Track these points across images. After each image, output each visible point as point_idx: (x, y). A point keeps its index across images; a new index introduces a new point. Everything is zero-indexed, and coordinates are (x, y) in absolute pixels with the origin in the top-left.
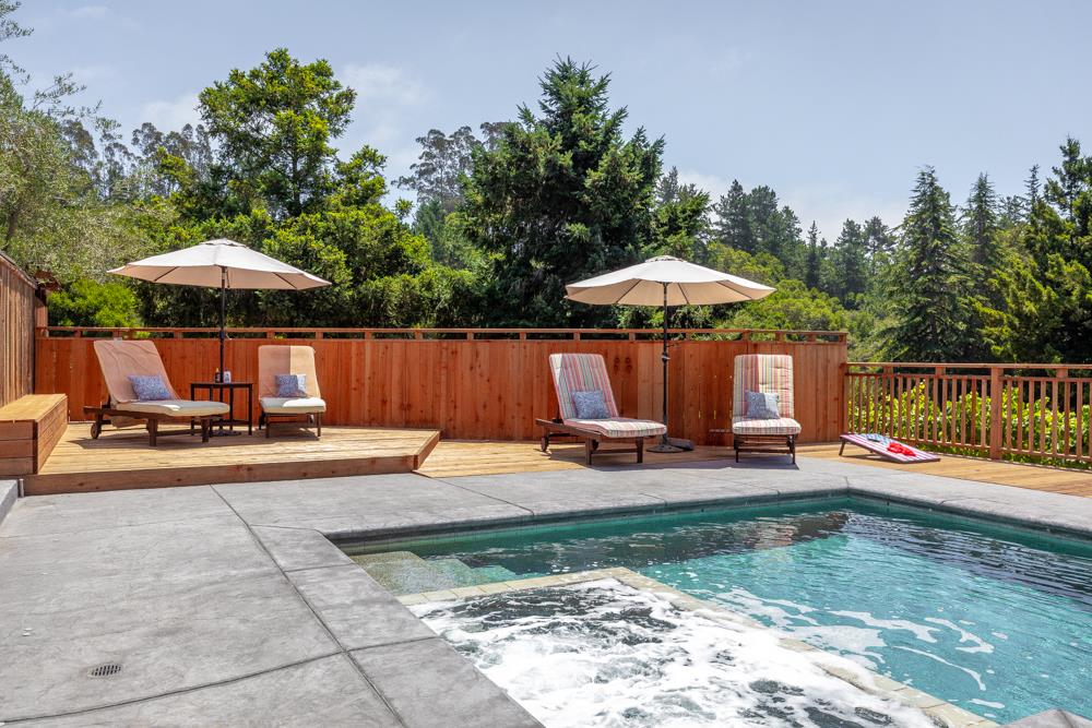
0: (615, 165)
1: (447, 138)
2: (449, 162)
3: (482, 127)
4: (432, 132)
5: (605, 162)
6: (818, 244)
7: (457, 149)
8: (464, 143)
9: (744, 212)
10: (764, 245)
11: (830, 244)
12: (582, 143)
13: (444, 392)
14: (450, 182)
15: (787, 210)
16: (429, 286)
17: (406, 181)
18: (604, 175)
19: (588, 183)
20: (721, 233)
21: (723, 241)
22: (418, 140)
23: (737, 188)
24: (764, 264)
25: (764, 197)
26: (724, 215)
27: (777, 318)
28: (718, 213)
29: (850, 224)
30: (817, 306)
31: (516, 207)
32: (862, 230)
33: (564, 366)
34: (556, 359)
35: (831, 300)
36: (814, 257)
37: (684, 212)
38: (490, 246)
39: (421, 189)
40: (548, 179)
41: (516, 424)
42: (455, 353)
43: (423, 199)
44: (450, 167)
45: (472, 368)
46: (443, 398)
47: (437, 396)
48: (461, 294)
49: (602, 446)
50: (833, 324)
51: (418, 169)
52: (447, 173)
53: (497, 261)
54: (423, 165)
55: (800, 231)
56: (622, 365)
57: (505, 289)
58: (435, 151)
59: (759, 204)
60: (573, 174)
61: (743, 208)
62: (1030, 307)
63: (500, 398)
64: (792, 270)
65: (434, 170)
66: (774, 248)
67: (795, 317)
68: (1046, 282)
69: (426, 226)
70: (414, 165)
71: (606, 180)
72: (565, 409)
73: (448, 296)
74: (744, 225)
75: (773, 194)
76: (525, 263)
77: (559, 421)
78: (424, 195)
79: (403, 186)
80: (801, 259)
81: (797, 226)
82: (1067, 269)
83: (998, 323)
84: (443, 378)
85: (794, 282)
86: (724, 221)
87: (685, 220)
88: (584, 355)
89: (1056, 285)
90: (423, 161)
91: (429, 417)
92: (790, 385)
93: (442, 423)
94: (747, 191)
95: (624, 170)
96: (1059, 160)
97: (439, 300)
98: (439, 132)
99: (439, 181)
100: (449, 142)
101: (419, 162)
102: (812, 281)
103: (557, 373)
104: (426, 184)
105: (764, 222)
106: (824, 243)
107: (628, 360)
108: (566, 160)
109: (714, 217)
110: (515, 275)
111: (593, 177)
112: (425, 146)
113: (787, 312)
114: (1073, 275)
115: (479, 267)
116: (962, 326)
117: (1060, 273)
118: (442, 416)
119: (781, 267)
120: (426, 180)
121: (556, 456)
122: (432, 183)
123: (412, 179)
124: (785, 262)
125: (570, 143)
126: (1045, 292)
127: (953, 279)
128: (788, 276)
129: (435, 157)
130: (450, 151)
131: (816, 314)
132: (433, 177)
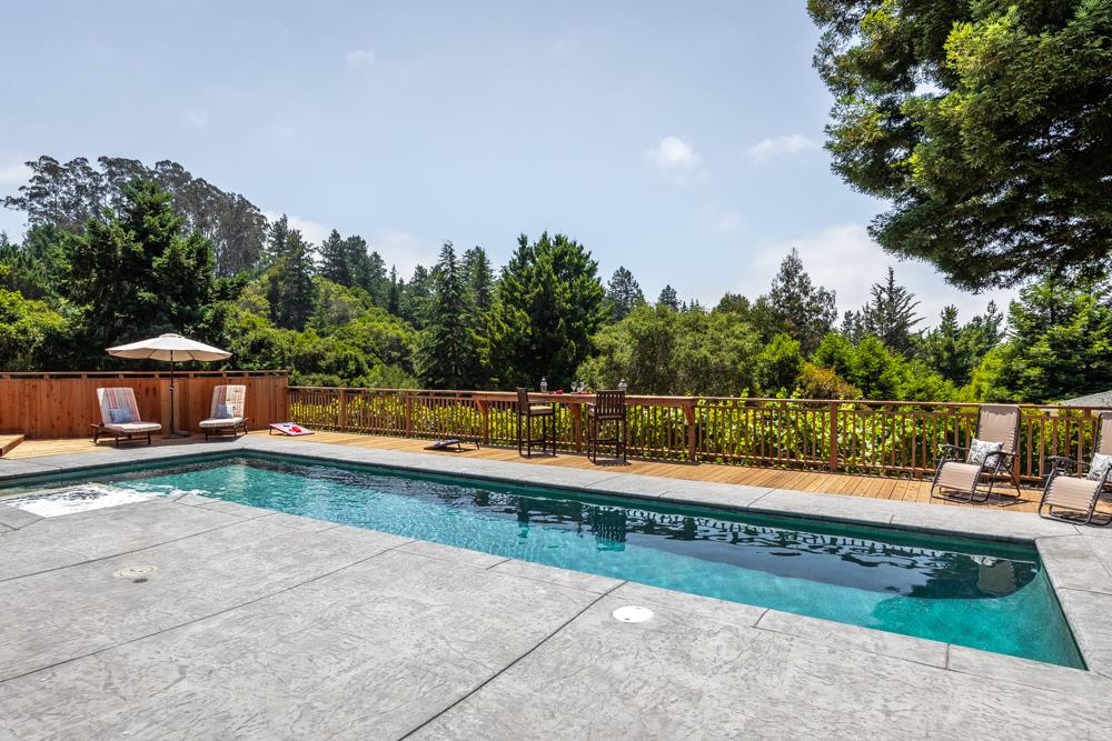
0: (175, 255)
1: (61, 165)
2: (64, 188)
3: (99, 160)
4: (43, 158)
5: (167, 252)
6: (397, 282)
7: (72, 177)
8: (80, 173)
9: (341, 254)
10: (359, 281)
11: (406, 282)
12: (151, 236)
13: (27, 410)
14: (66, 207)
15: (375, 255)
16: (24, 332)
17: (15, 202)
18: (167, 260)
19: (154, 265)
20: (324, 269)
21: (325, 276)
22: (28, 163)
23: (335, 235)
24: (357, 296)
25: (357, 244)
26: (326, 256)
27: (364, 337)
28: (321, 253)
29: (420, 268)
30: (394, 328)
31: (100, 275)
32: (429, 273)
33: (106, 395)
34: (101, 392)
35: (406, 324)
36: (395, 291)
37: (232, 284)
38: (80, 302)
39: (32, 210)
40: (123, 259)
41: (82, 429)
42: (35, 387)
43: (36, 220)
44: (65, 192)
45: (48, 396)
46: (27, 415)
47: (22, 414)
48: (52, 337)
49: (133, 437)
50: (404, 341)
51: (29, 192)
52: (62, 198)
53: (87, 311)
54: (33, 188)
55: (385, 270)
56: (151, 391)
57: (91, 333)
58: (47, 176)
59: (353, 249)
60: (144, 258)
61: (341, 251)
62: (498, 336)
63: (69, 413)
64: (378, 300)
65: (47, 194)
66: (364, 283)
67: (378, 336)
68: (506, 321)
69: (39, 247)
70: (24, 187)
71: (168, 264)
72: (105, 417)
73: (42, 339)
74: (341, 263)
75: (364, 242)
76: (109, 315)
77: (102, 425)
78: (37, 216)
79: (11, 206)
80: (385, 292)
81: (383, 267)
82: (518, 314)
83: (484, 346)
84: (27, 403)
85: (380, 309)
86: (327, 260)
87: (232, 289)
88: (120, 389)
89: (510, 324)
90: (34, 184)
91: (17, 427)
92: (243, 401)
93: (27, 430)
94: (344, 238)
95: (183, 259)
96: (517, 246)
97: (34, 341)
98: (51, 159)
99: (53, 205)
100: (64, 170)
101: (30, 185)
102: (393, 309)
103: (101, 398)
104: (39, 206)
105: (356, 263)
106: (402, 281)
107: (154, 389)
108: (139, 247)
109: (317, 257)
110: (100, 324)
111: (157, 262)
112: (36, 170)
113: (371, 332)
114: (520, 318)
115: (73, 314)
116: (470, 347)
117: (513, 316)
118: (27, 425)
119: (370, 298)
120: (38, 202)
121: (102, 444)
122: (45, 206)
123: (21, 200)
124: (372, 294)
125: (142, 236)
126: (505, 326)
127: (462, 316)
128: (375, 305)
129: (48, 182)
130: (64, 178)
131: (392, 334)
132: (46, 200)
